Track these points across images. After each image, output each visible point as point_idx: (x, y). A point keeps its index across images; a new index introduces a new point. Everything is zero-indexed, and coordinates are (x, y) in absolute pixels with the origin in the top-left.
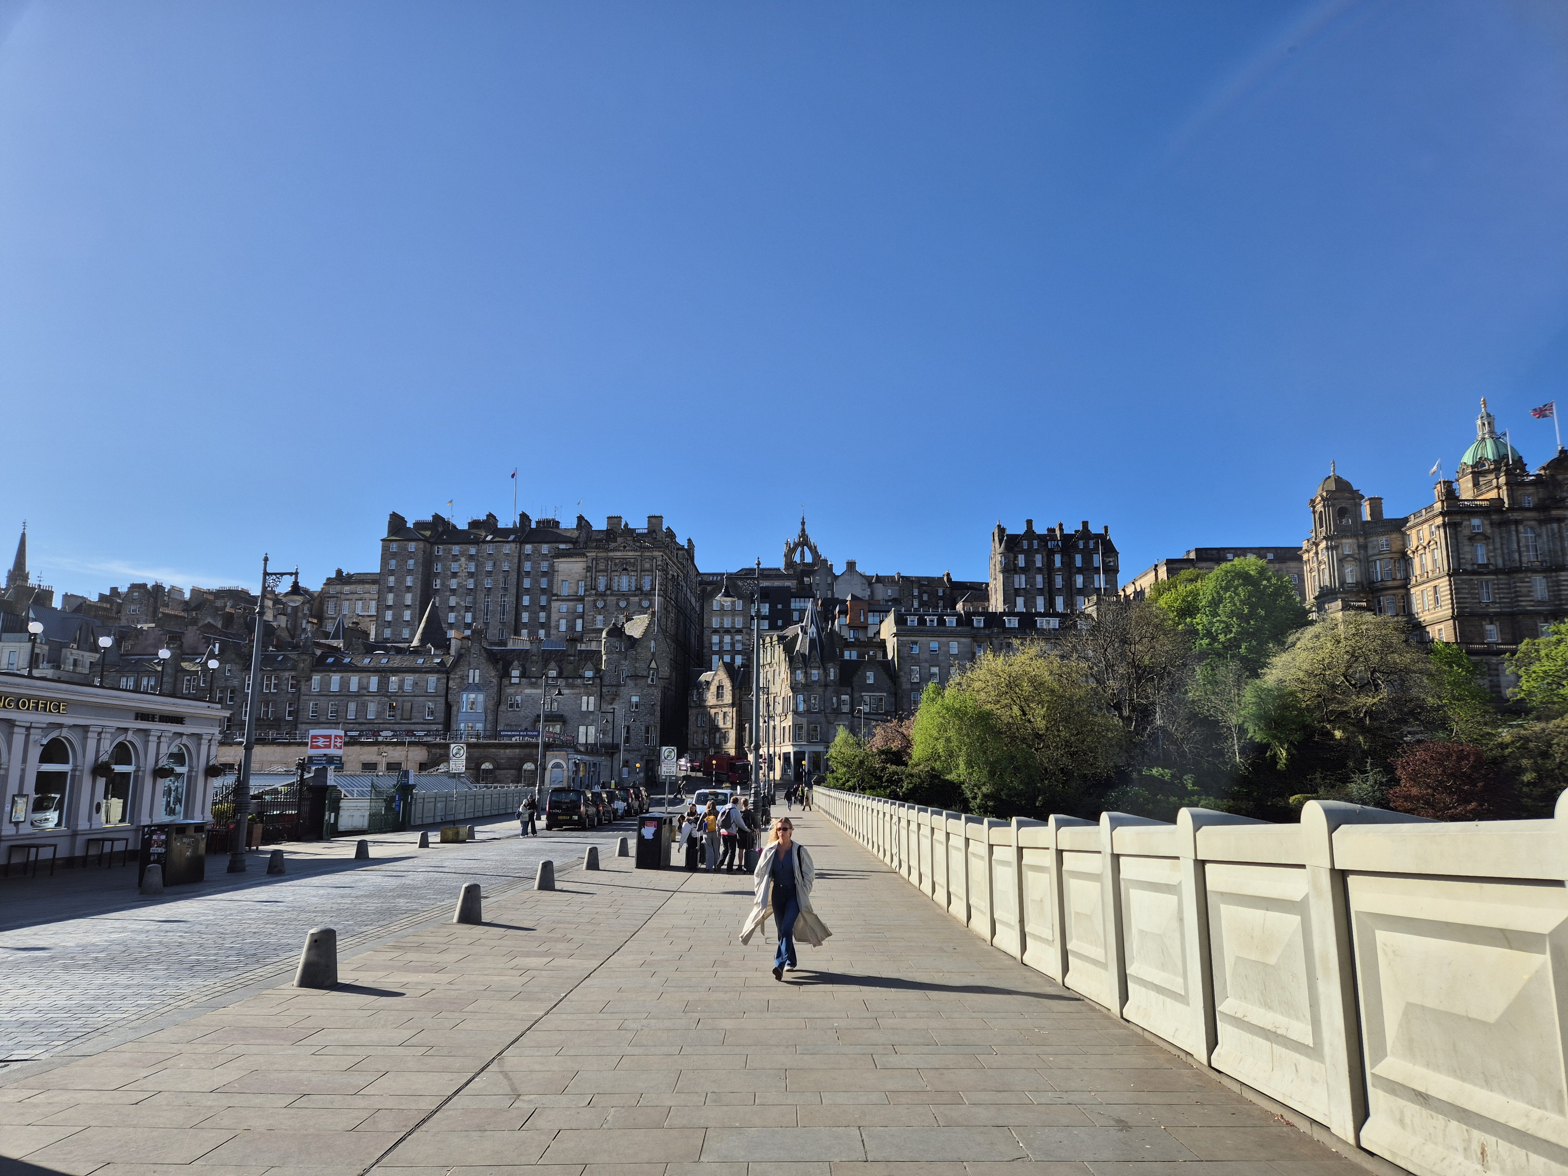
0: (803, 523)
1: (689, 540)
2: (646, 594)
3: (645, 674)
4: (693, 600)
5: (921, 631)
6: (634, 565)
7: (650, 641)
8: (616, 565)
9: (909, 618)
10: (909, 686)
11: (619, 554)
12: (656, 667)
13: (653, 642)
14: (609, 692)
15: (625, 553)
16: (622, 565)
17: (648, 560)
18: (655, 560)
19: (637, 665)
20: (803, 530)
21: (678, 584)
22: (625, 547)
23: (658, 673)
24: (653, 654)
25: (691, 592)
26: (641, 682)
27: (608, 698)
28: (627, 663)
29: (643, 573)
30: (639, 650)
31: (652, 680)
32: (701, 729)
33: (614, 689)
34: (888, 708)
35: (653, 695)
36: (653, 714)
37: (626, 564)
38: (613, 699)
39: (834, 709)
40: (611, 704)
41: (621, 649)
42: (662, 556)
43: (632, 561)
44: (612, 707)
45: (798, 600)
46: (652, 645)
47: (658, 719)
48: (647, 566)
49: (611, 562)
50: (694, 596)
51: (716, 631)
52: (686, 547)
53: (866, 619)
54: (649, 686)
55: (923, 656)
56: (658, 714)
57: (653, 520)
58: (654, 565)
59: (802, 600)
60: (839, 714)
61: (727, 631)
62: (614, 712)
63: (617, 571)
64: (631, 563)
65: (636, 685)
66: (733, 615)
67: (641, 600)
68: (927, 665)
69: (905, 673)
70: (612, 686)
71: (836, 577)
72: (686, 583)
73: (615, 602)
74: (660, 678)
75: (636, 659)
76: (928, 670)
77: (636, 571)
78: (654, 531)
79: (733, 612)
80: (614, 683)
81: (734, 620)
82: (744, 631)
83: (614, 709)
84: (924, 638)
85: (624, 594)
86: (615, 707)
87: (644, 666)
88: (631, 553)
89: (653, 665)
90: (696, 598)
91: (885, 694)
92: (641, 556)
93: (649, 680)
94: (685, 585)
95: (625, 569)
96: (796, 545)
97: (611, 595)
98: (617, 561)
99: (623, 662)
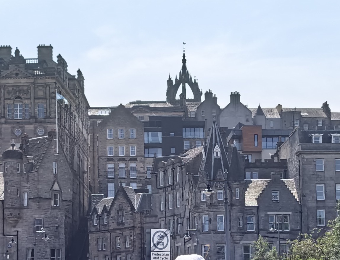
0: (184, 61)
1: (79, 72)
2: (41, 122)
3: (48, 196)
4: (85, 132)
5: (327, 148)
6: (27, 92)
7: (52, 163)
8: (9, 93)
9: (314, 136)
10: (314, 205)
11: (11, 81)
12: (59, 189)
13: (54, 163)
14: (11, 214)
15: (17, 80)
16: (15, 93)
17: (41, 88)
18: (48, 88)
19: (40, 187)
20: (184, 68)
21: (71, 114)
22: (17, 74)
23: (61, 196)
24: (56, 176)
25: (83, 124)
26: (45, 204)
27: (11, 221)
28: (29, 185)
29: (37, 101)
30: (41, 171)
31: (55, 203)
32: (102, 252)
33: (17, 212)
34: (293, 227)
35: (57, 217)
36: (57, 237)
37: (20, 91)
38: (17, 222)
39: (240, 229)
40: (14, 227)
41: (21, 171)
42: (56, 83)
43: (25, 88)
44: (15, 229)
45: (188, 129)
46: (54, 167)
47: (63, 242)
48: (41, 93)
49: (4, 90)
50: (85, 128)
51: (110, 160)
52: (76, 77)
53: (260, 144)
54: (53, 208)
55: (328, 174)
56: (63, 236)
57: (44, 50)
58: (48, 93)
59: (192, 129)
60: (246, 233)
61: (122, 159)
62: (17, 235)
63: (10, 99)
64: (24, 91)
65: (39, 207)
66: (127, 144)
67: (36, 128)
68: (332, 182)
69: (310, 191)
70: (15, 208)
71: (221, 111)
72: (78, 114)
73: (10, 130)
74: (63, 200)
75: (38, 181)
76: (333, 188)
77: (30, 98)
78: (45, 61)
79: (127, 141)
80: (17, 205)
81: (128, 148)
82: (139, 159)
83: (18, 232)
84: (330, 156)
85: (18, 123)
86: (19, 229)
87: (47, 188)
88: (23, 81)
89: (56, 187)
90: (87, 130)
91: (290, 213)
92: (34, 83)
93: (53, 202)
94: (77, 115)
95: (18, 98)
96: (178, 83)
97: (6, 123)
98: (10, 89)
99: (25, 184)
